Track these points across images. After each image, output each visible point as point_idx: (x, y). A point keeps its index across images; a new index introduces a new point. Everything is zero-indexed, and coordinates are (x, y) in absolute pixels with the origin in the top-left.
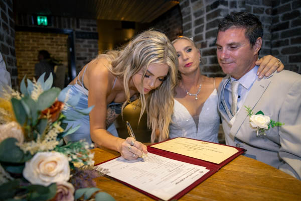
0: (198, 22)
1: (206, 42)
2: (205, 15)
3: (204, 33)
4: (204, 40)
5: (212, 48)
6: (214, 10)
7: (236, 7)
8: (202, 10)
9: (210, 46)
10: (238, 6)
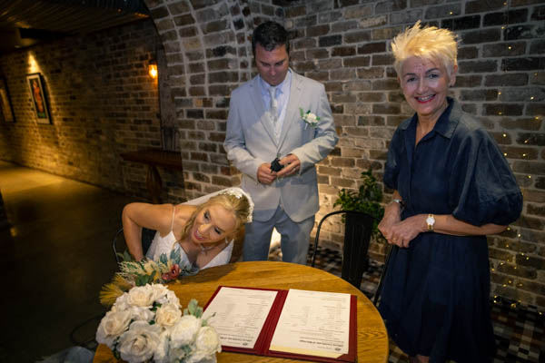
0: (194, 68)
1: (211, 99)
2: (205, 60)
3: (206, 86)
4: (208, 96)
5: (221, 109)
6: (219, 58)
7: (246, 55)
8: (201, 52)
9: (217, 106)
10: (248, 53)
